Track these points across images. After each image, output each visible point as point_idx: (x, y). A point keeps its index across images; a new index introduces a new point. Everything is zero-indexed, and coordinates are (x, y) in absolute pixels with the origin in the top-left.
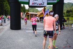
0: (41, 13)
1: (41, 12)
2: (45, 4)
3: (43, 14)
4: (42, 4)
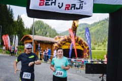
0: (65, 40)
1: (66, 38)
2: (88, 8)
4: (75, 5)
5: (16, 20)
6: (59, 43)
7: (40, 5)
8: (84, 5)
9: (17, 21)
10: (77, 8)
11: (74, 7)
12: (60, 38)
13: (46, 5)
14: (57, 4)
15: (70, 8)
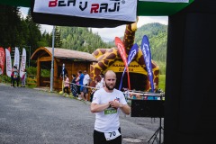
0: (113, 57)
2: (128, 9)
3: (121, 60)
4: (107, 5)
5: (25, 18)
6: (103, 61)
7: (50, 5)
8: (121, 5)
9: (27, 20)
10: (110, 10)
11: (106, 8)
12: (103, 53)
13: (60, 5)
14: (77, 4)
15: (98, 10)
